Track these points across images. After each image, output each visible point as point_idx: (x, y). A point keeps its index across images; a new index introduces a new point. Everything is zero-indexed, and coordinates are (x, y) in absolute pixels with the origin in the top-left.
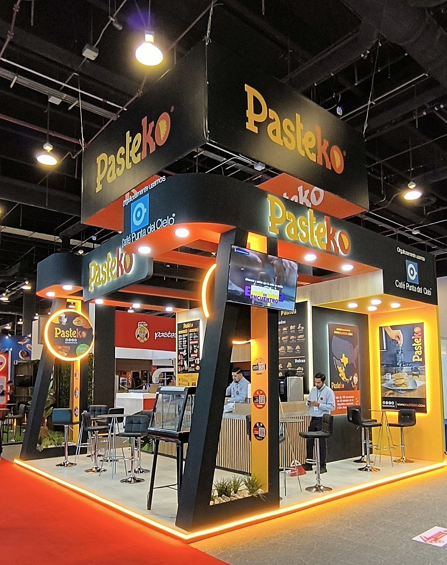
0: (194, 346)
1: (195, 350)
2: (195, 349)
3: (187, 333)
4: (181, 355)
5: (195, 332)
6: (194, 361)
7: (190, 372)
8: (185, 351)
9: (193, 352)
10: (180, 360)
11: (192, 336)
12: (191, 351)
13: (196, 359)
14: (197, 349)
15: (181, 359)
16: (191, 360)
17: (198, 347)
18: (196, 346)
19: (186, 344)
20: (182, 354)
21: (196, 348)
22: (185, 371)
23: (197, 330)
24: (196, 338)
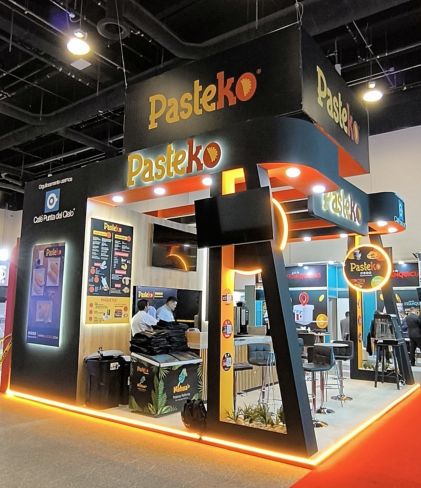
0: (122, 259)
2: (123, 263)
3: (111, 238)
7: (113, 295)
9: (119, 267)
10: (94, 275)
16: (114, 277)
18: (125, 260)
19: (107, 254)
20: (98, 267)
21: (126, 262)
23: (128, 239)
24: (126, 249)
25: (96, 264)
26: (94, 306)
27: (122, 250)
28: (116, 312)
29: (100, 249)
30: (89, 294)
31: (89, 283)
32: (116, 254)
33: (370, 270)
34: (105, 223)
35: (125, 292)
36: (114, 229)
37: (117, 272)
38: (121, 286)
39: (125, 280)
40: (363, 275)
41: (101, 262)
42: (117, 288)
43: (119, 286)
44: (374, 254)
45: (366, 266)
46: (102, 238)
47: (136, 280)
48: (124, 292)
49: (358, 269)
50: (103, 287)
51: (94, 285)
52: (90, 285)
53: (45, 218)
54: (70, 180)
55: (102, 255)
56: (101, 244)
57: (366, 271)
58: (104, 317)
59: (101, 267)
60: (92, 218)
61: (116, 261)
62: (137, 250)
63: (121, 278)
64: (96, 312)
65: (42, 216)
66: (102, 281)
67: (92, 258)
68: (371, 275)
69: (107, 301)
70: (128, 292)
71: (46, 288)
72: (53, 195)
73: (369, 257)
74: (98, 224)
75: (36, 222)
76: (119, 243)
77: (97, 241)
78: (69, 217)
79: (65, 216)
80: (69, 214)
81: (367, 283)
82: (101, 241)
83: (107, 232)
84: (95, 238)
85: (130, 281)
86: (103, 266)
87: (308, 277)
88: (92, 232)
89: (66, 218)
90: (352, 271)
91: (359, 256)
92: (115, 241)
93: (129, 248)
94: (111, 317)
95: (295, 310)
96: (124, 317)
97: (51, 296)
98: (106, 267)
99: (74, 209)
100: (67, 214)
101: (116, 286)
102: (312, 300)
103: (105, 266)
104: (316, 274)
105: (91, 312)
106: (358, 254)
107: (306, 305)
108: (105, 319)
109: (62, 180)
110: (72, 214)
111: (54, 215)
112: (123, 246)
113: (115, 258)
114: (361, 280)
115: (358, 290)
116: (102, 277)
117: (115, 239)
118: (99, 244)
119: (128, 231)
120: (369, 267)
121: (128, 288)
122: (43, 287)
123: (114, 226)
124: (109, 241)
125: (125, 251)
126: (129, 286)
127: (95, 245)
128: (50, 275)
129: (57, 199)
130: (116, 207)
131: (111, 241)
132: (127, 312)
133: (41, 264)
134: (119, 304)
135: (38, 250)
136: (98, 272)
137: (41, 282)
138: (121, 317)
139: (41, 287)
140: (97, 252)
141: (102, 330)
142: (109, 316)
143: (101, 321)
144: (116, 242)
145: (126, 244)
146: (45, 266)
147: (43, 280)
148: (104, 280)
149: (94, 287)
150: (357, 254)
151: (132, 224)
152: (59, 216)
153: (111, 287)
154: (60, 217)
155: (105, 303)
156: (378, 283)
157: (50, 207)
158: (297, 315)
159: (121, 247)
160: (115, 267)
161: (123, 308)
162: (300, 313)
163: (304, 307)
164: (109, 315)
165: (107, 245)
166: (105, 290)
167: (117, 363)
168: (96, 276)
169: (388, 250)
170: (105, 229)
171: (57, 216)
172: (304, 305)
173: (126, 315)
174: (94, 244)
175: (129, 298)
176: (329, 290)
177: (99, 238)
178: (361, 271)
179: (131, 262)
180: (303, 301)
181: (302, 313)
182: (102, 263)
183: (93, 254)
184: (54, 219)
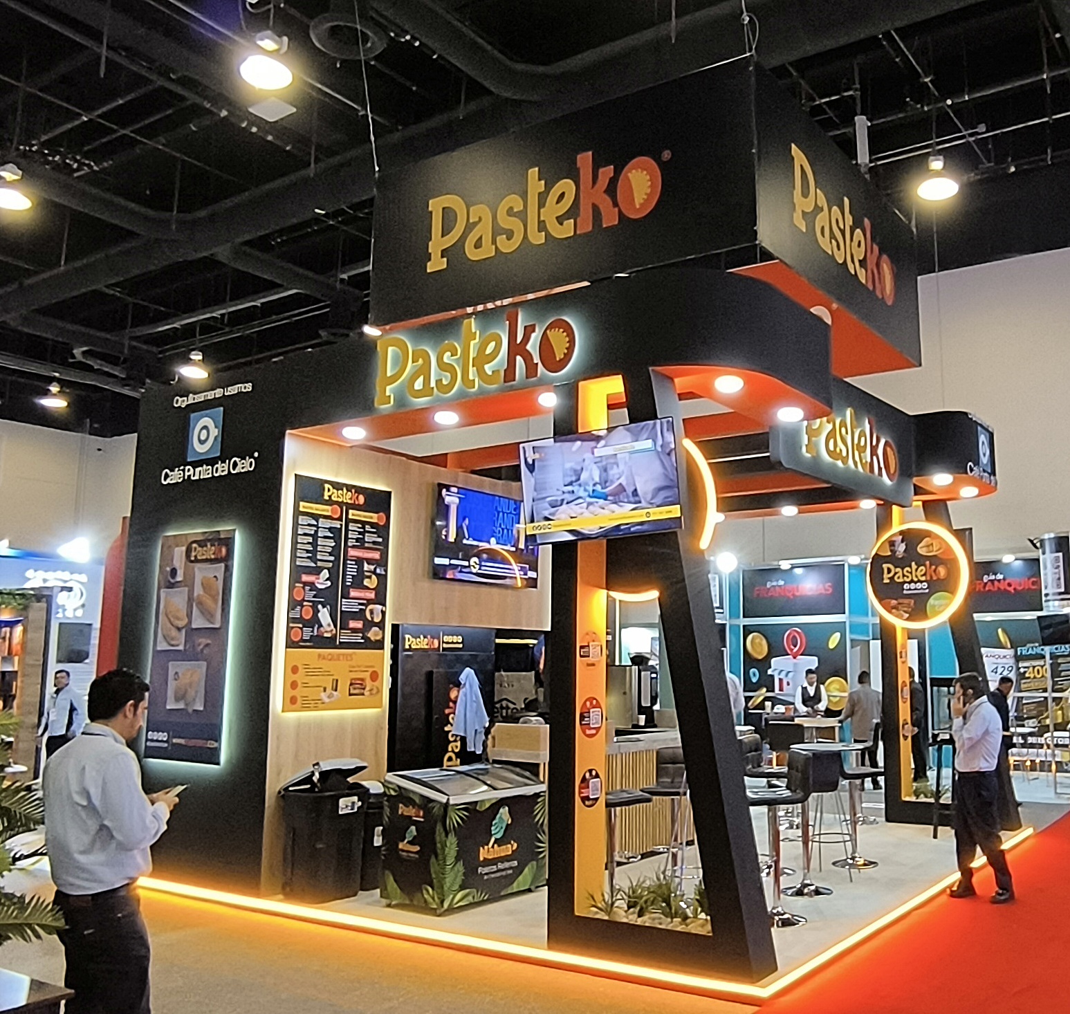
0: (366, 565)
1: (370, 577)
2: (366, 574)
3: (340, 519)
4: (305, 584)
5: (372, 525)
6: (365, 610)
7: (344, 645)
8: (325, 574)
9: (358, 583)
10: (301, 604)
11: (360, 533)
12: (349, 579)
13: (371, 607)
14: (374, 577)
15: (304, 600)
16: (345, 605)
17: (378, 571)
18: (372, 568)
19: (330, 554)
20: (312, 584)
21: (374, 572)
22: (320, 642)
23: (378, 518)
24: (374, 543)
25: (305, 578)
26: (301, 671)
27: (366, 545)
28: (351, 684)
29: (314, 544)
30: (290, 644)
31: (290, 620)
32: (352, 552)
33: (923, 578)
34: (327, 486)
35: (372, 639)
36: (347, 497)
37: (353, 593)
38: (364, 625)
39: (372, 612)
40: (910, 589)
41: (317, 571)
42: (355, 630)
43: (359, 625)
44: (932, 544)
45: (916, 570)
46: (321, 520)
47: (396, 612)
48: (369, 638)
49: (899, 578)
50: (322, 629)
51: (301, 626)
52: (291, 625)
53: (189, 474)
54: (247, 390)
55: (319, 557)
56: (316, 532)
57: (916, 583)
58: (323, 696)
59: (317, 585)
60: (296, 475)
61: (352, 570)
62: (400, 544)
63: (364, 607)
64: (306, 685)
65: (182, 468)
66: (319, 615)
67: (298, 563)
68: (927, 591)
69: (330, 660)
70: (379, 637)
71: (191, 632)
72: (205, 422)
73: (921, 550)
74: (310, 489)
75: (168, 481)
76: (359, 528)
77: (309, 525)
78: (245, 472)
79: (234, 469)
80: (245, 465)
81: (918, 608)
82: (317, 526)
83: (331, 505)
84: (302, 520)
85: (383, 613)
86: (322, 581)
87: (804, 594)
88: (296, 507)
89: (237, 473)
90: (886, 581)
91: (902, 548)
92: (351, 524)
93: (380, 540)
94: (340, 695)
95: (775, 670)
96: (371, 694)
97: (202, 650)
98: (329, 583)
99: (256, 455)
100: (240, 466)
101: (352, 624)
102: (813, 643)
103: (327, 580)
104: (821, 586)
105: (294, 685)
106: (899, 545)
107: (799, 657)
108: (327, 700)
109: (229, 389)
110: (251, 467)
111: (210, 467)
112: (367, 534)
113: (349, 562)
114: (906, 601)
115: (900, 624)
116: (320, 607)
117: (348, 521)
118: (313, 532)
119: (378, 501)
120: (923, 573)
121: (380, 629)
122: (184, 631)
123: (348, 490)
124: (337, 524)
125: (371, 545)
126: (381, 625)
127: (305, 534)
128: (200, 604)
129: (217, 430)
130: (351, 447)
131: (341, 525)
132: (376, 684)
133: (179, 578)
134: (359, 667)
135: (173, 546)
136: (310, 595)
137: (178, 619)
138: (363, 694)
139: (179, 629)
140: (308, 551)
141: (320, 726)
142: (335, 693)
143: (317, 705)
144: (352, 526)
145: (374, 530)
146: (189, 582)
147: (183, 613)
148: (324, 613)
149: (301, 629)
150: (897, 544)
151: (388, 486)
152: (222, 469)
153: (341, 629)
154: (223, 471)
155: (325, 665)
156: (941, 609)
157: (201, 449)
158: (781, 680)
159: (364, 538)
160: (349, 584)
161: (368, 674)
162: (787, 675)
163: (795, 661)
164: (336, 690)
165: (332, 533)
166: (326, 635)
167: (355, 798)
168: (305, 603)
169: (964, 535)
170: (328, 498)
171: (217, 469)
172: (795, 658)
173: (374, 692)
174: (300, 532)
175: (381, 651)
176: (850, 622)
177: (314, 519)
178: (905, 582)
179: (386, 571)
180: (792, 647)
181: (790, 675)
182: (319, 574)
183: (298, 555)
184: (210, 476)
